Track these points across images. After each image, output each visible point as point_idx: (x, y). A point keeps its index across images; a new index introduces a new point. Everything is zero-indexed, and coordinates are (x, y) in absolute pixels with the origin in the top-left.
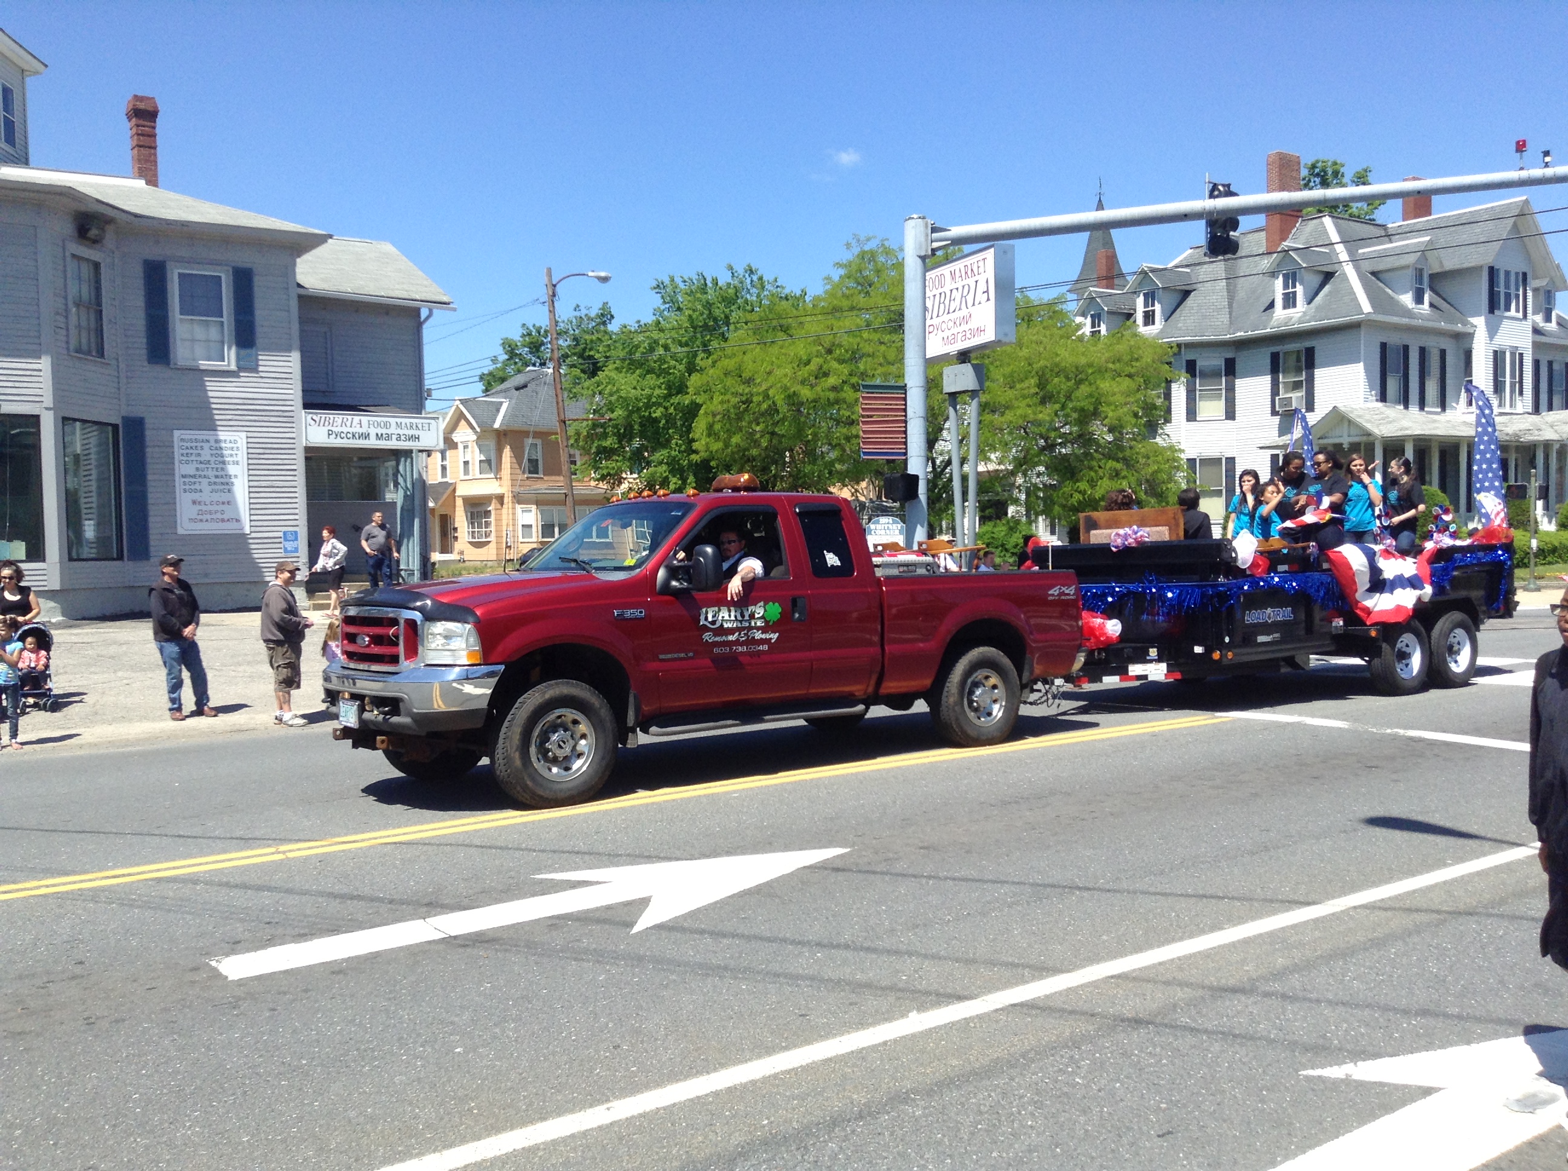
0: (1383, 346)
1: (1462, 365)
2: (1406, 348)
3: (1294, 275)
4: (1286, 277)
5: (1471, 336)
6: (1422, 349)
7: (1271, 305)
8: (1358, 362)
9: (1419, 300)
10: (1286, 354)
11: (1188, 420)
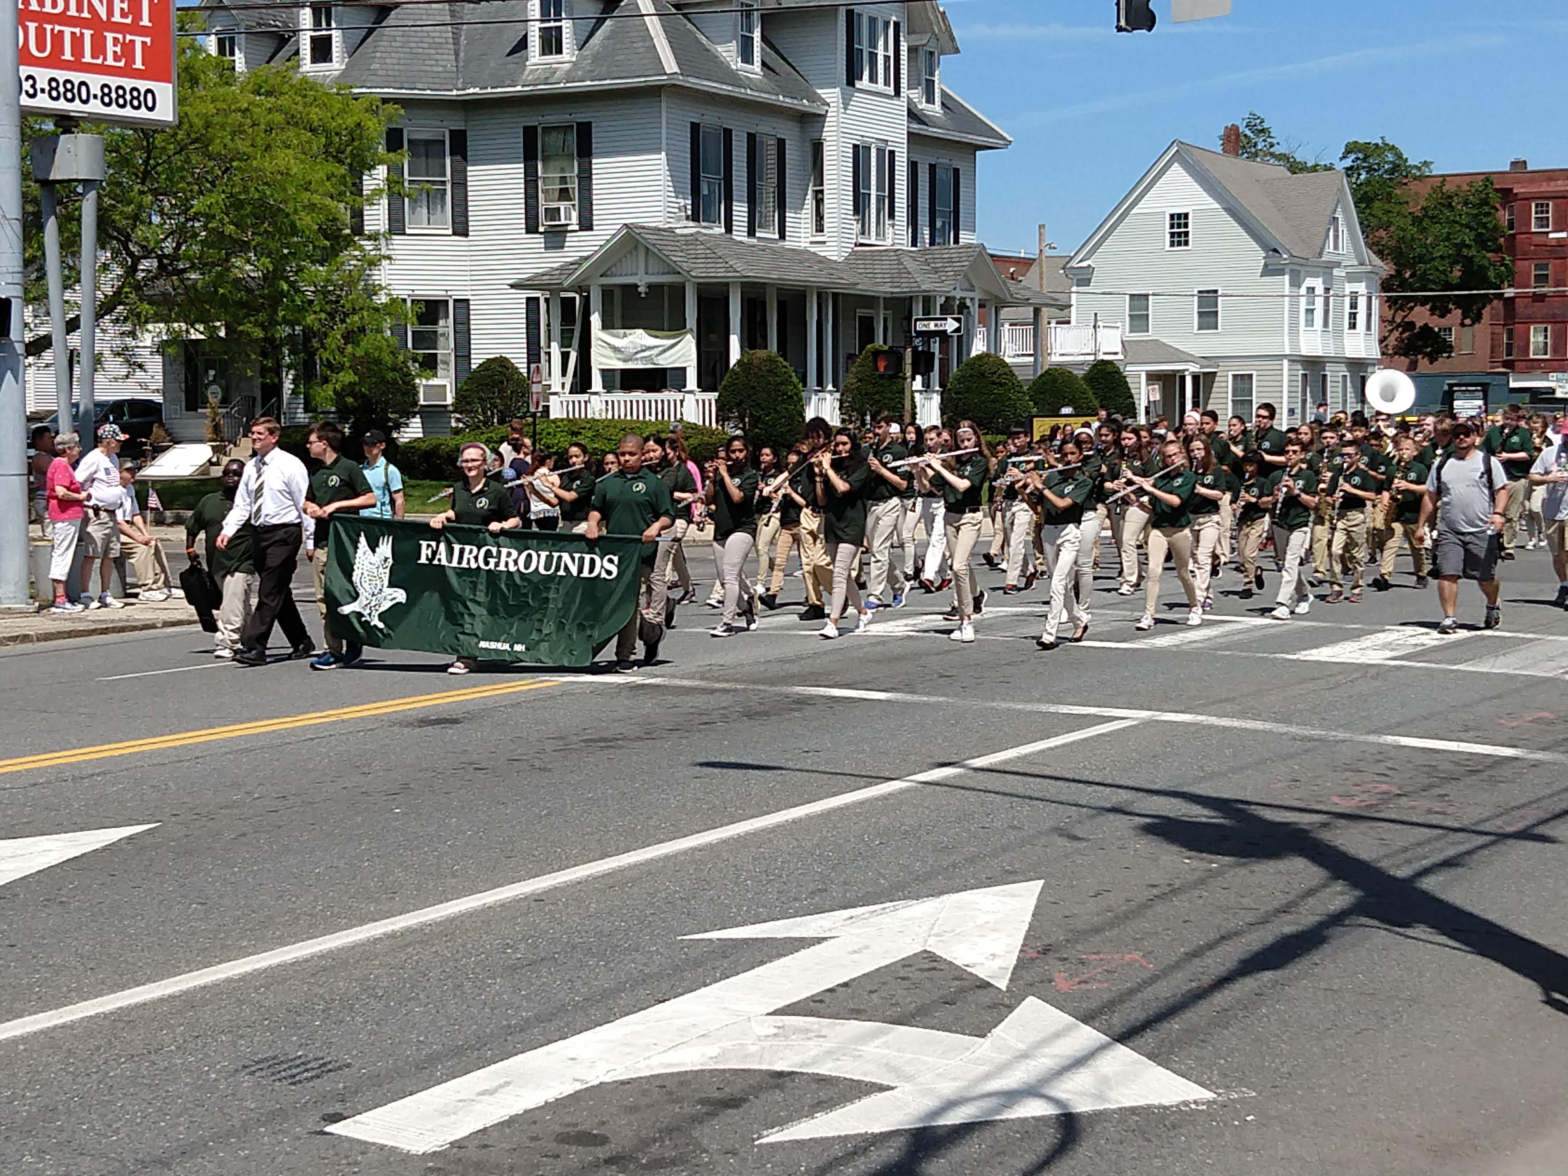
0: (695, 129)
1: (810, 163)
2: (728, 133)
3: (558, 2)
4: (545, 1)
5: (821, 118)
6: (751, 138)
7: (522, 44)
8: (658, 151)
9: (747, 56)
10: (547, 130)
11: (392, 231)
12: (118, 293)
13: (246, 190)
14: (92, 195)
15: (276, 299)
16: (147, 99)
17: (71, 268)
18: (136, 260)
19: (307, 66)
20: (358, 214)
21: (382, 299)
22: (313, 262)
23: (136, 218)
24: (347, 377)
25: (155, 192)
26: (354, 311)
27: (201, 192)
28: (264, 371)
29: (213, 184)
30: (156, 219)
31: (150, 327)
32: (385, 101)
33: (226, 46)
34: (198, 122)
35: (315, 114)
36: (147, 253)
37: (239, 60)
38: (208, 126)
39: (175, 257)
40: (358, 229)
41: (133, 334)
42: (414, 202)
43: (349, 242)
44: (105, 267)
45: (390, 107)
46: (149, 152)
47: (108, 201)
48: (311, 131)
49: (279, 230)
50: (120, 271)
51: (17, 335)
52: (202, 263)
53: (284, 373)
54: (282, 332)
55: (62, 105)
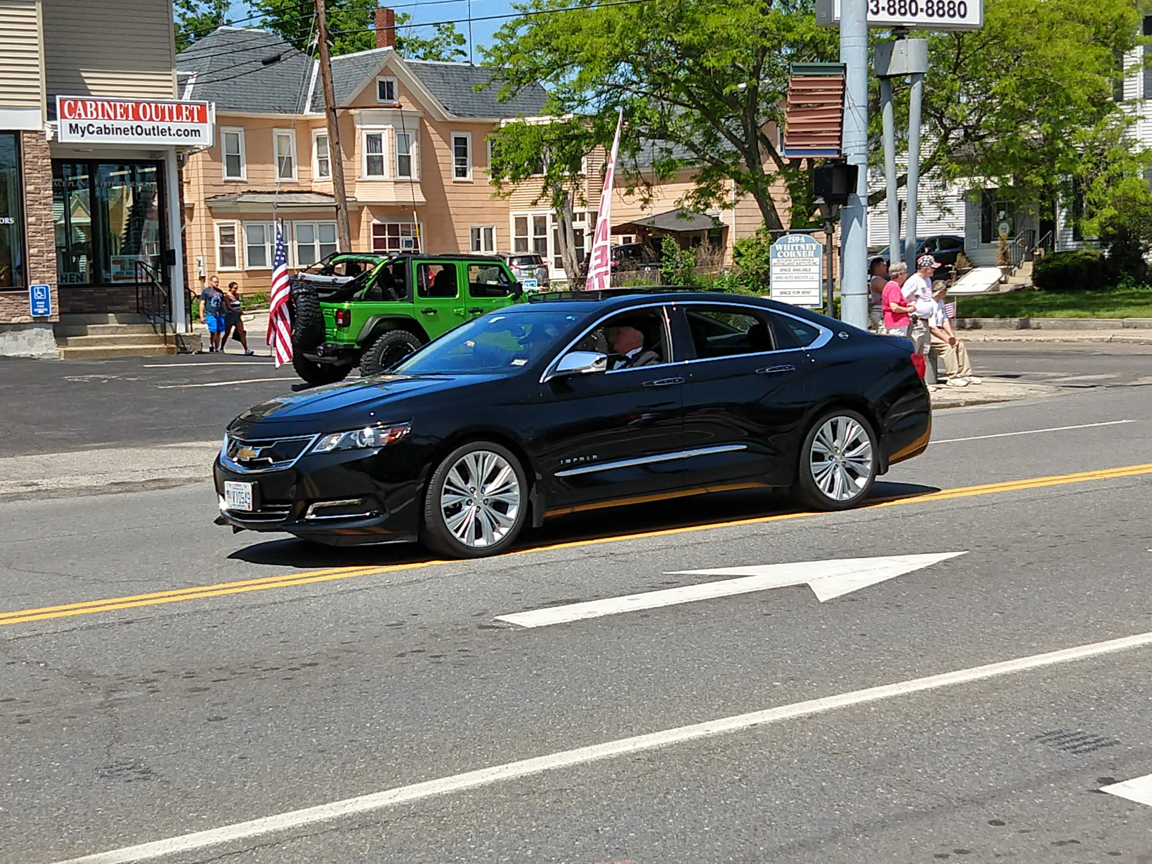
11: (1146, 97)
12: (933, 157)
13: (1032, 72)
14: (918, 84)
15: (1053, 156)
16: (960, 9)
17: (899, 140)
18: (948, 131)
20: (1120, 85)
21: (1137, 150)
22: (1083, 125)
23: (949, 99)
24: (1109, 212)
25: (963, 79)
26: (1114, 161)
27: (998, 77)
28: (1042, 210)
29: (1007, 70)
30: (964, 99)
31: (957, 180)
34: (996, 23)
35: (1087, 10)
36: (956, 125)
38: (1004, 25)
39: (975, 128)
40: (1119, 97)
41: (944, 187)
43: (1111, 107)
44: (924, 138)
46: (960, 49)
47: (928, 88)
49: (1057, 102)
50: (935, 140)
51: (862, 191)
52: (997, 130)
53: (1058, 211)
54: (1058, 180)
55: (897, 18)
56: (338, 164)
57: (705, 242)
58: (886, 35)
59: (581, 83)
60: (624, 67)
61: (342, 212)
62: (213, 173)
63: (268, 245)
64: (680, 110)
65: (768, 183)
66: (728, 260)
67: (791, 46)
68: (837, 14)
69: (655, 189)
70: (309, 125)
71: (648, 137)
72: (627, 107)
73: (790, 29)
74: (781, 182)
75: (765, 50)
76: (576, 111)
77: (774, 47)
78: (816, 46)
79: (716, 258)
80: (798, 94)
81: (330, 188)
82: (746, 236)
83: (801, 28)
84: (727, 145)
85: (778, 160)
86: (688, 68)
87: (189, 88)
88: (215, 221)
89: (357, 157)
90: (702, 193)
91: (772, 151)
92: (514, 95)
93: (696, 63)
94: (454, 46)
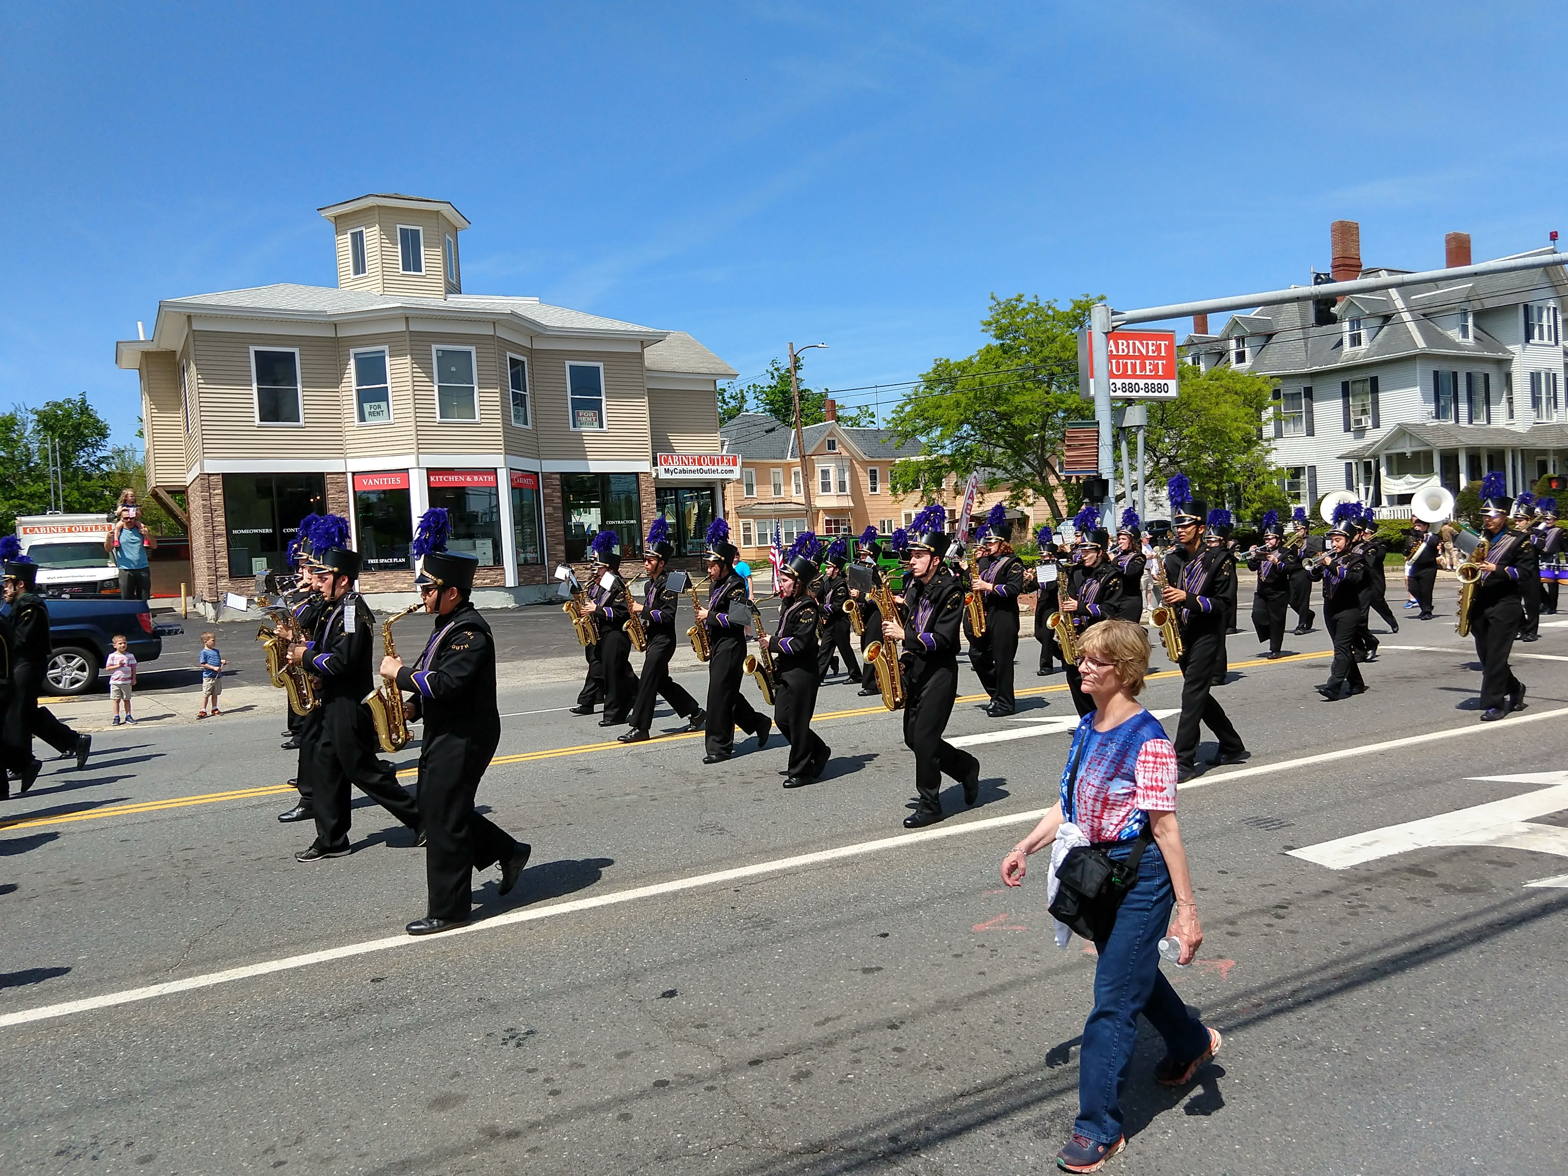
0: (1436, 373)
1: (1504, 382)
2: (1454, 374)
3: (1358, 321)
4: (1352, 322)
5: (1510, 361)
6: (1469, 376)
7: (1341, 343)
8: (1416, 386)
9: (1465, 335)
10: (1354, 382)
11: (1276, 437)
12: (1151, 474)
13: (1207, 423)
14: (1141, 432)
15: (1222, 472)
16: (1164, 388)
17: (1131, 464)
18: (1159, 459)
19: (1234, 366)
20: (1260, 430)
21: (1273, 468)
22: (1239, 454)
23: (1158, 441)
25: (1167, 428)
26: (1260, 475)
27: (1187, 427)
28: (1217, 504)
29: (1192, 422)
30: (1167, 440)
32: (1272, 377)
33: (1196, 360)
34: (1185, 396)
35: (1239, 387)
36: (1164, 456)
37: (1202, 367)
38: (1190, 397)
39: (1175, 457)
40: (1260, 437)
41: (1157, 492)
42: (1287, 422)
43: (1256, 443)
44: (1147, 463)
45: (1275, 380)
46: (1163, 411)
47: (1147, 434)
48: (1236, 393)
49: (1224, 441)
50: (1152, 464)
51: (1111, 494)
52: (1188, 458)
53: (1227, 505)
54: (1225, 486)
55: (1128, 394)
56: (807, 486)
57: (1016, 526)
58: (1120, 404)
59: (942, 437)
60: (966, 427)
61: (809, 513)
62: (739, 494)
63: (768, 532)
64: (999, 450)
65: (1053, 490)
66: (1030, 535)
67: (1064, 412)
68: (1092, 392)
69: (986, 496)
70: (790, 465)
71: (982, 466)
72: (969, 450)
73: (1063, 402)
74: (1060, 490)
75: (1049, 414)
76: (940, 452)
77: (1054, 413)
78: (1079, 411)
79: (1023, 535)
80: (1071, 439)
81: (803, 501)
82: (1040, 522)
83: (1070, 401)
84: (1028, 469)
85: (1058, 477)
86: (1004, 426)
87: (726, 447)
88: (741, 520)
89: (816, 483)
90: (1013, 497)
91: (1054, 472)
92: (903, 444)
93: (1009, 423)
94: (868, 419)
